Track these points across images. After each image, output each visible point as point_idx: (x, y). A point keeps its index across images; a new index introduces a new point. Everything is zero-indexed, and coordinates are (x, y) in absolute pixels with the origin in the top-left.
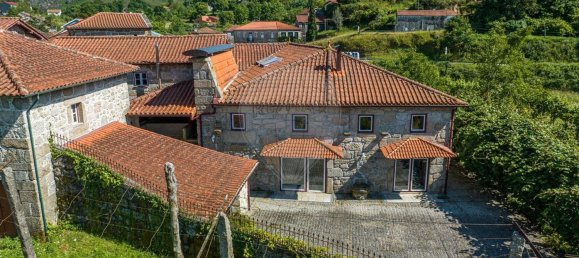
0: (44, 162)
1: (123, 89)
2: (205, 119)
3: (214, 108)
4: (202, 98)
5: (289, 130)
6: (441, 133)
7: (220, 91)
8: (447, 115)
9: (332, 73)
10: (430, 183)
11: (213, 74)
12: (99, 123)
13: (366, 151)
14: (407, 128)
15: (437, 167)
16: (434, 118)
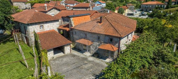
0: (32, 35)
1: (58, 23)
2: (71, 31)
4: (70, 26)
5: (84, 36)
6: (117, 44)
7: (73, 25)
8: (119, 39)
9: (99, 24)
10: (115, 58)
11: (72, 22)
12: (48, 29)
13: (99, 45)
14: (108, 41)
15: (116, 53)
16: (115, 39)
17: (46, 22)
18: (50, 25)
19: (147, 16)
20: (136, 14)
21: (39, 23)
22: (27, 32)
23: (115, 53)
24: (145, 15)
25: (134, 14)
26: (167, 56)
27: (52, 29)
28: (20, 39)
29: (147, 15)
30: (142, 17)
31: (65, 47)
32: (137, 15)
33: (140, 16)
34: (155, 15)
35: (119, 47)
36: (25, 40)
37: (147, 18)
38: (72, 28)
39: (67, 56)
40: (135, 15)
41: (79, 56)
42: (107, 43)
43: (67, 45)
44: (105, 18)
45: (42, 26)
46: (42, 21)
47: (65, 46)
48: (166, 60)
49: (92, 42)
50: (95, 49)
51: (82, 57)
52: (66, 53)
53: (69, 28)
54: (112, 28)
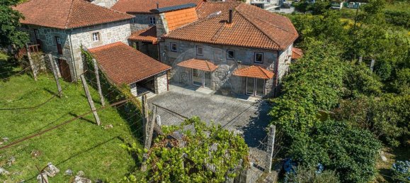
0: (77, 55)
1: (128, 26)
2: (161, 44)
3: (164, 39)
4: (159, 33)
5: (195, 54)
6: (272, 66)
7: (167, 30)
8: (276, 55)
9: (226, 25)
10: (266, 94)
11: (163, 22)
12: (109, 42)
13: (231, 70)
14: (252, 59)
15: (269, 84)
16: (267, 55)
17: (105, 25)
18: (112, 32)
19: (292, 10)
20: (269, 4)
21: (91, 27)
22: (64, 50)
23: (267, 84)
24: (289, 8)
25: (265, 5)
26: (366, 81)
27: (116, 40)
28: (42, 68)
29: (292, 5)
30: (281, 10)
31: (158, 78)
32: (270, 8)
33: (276, 9)
34: (308, 7)
35: (276, 71)
36: (58, 69)
37: (293, 14)
38: (166, 36)
39: (162, 97)
40: (267, 7)
41: (189, 96)
42: (250, 65)
43: (162, 74)
44: (237, 12)
45: (96, 34)
46: (96, 23)
47: (157, 76)
48: (365, 88)
49: (216, 64)
50: (222, 80)
51: (196, 98)
52: (160, 92)
53: (156, 37)
54: (256, 32)
